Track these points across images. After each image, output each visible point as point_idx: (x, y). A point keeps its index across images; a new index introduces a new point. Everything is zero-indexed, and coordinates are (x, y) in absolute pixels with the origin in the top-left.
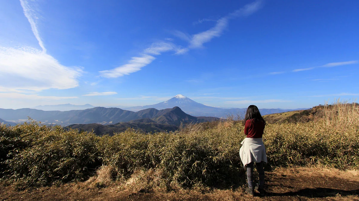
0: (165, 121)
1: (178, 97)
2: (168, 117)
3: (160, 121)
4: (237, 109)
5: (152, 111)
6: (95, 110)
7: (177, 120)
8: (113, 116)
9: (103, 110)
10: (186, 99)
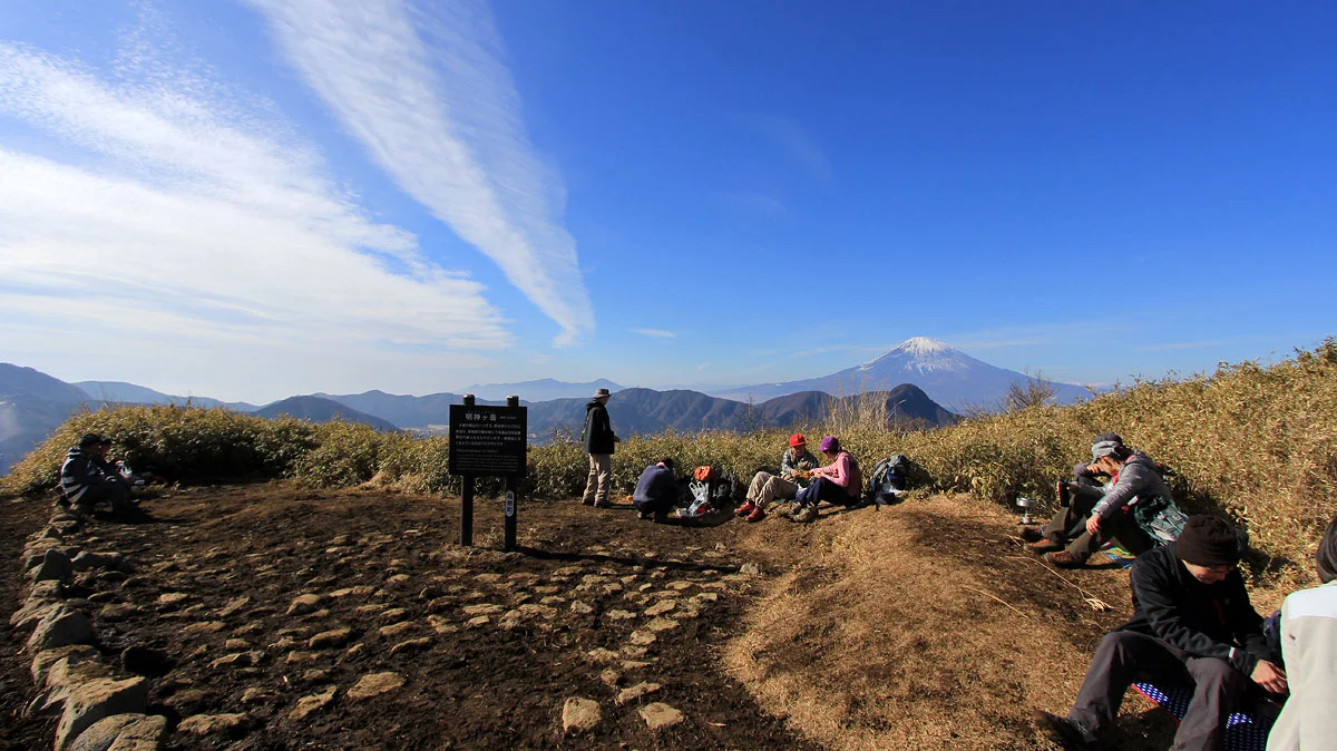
1: (912, 347)
5: (813, 402)
8: (681, 419)
9: (648, 400)
10: (947, 353)
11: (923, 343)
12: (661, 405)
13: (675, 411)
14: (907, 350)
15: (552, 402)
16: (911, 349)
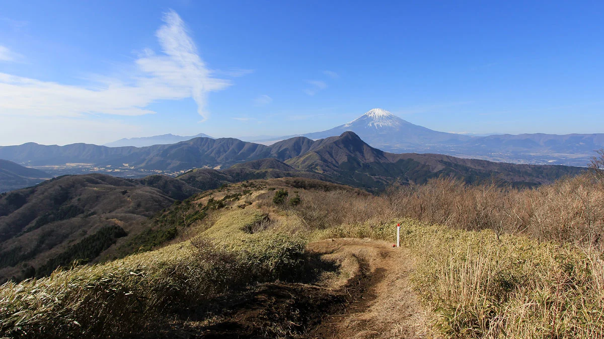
0: (317, 165)
1: (372, 114)
2: (327, 156)
3: (306, 164)
4: (506, 135)
5: (299, 144)
6: (192, 143)
7: (346, 161)
8: (225, 154)
9: (207, 144)
10: (390, 117)
11: (378, 112)
12: (214, 147)
13: (222, 150)
14: (370, 115)
15: (150, 147)
16: (372, 115)
